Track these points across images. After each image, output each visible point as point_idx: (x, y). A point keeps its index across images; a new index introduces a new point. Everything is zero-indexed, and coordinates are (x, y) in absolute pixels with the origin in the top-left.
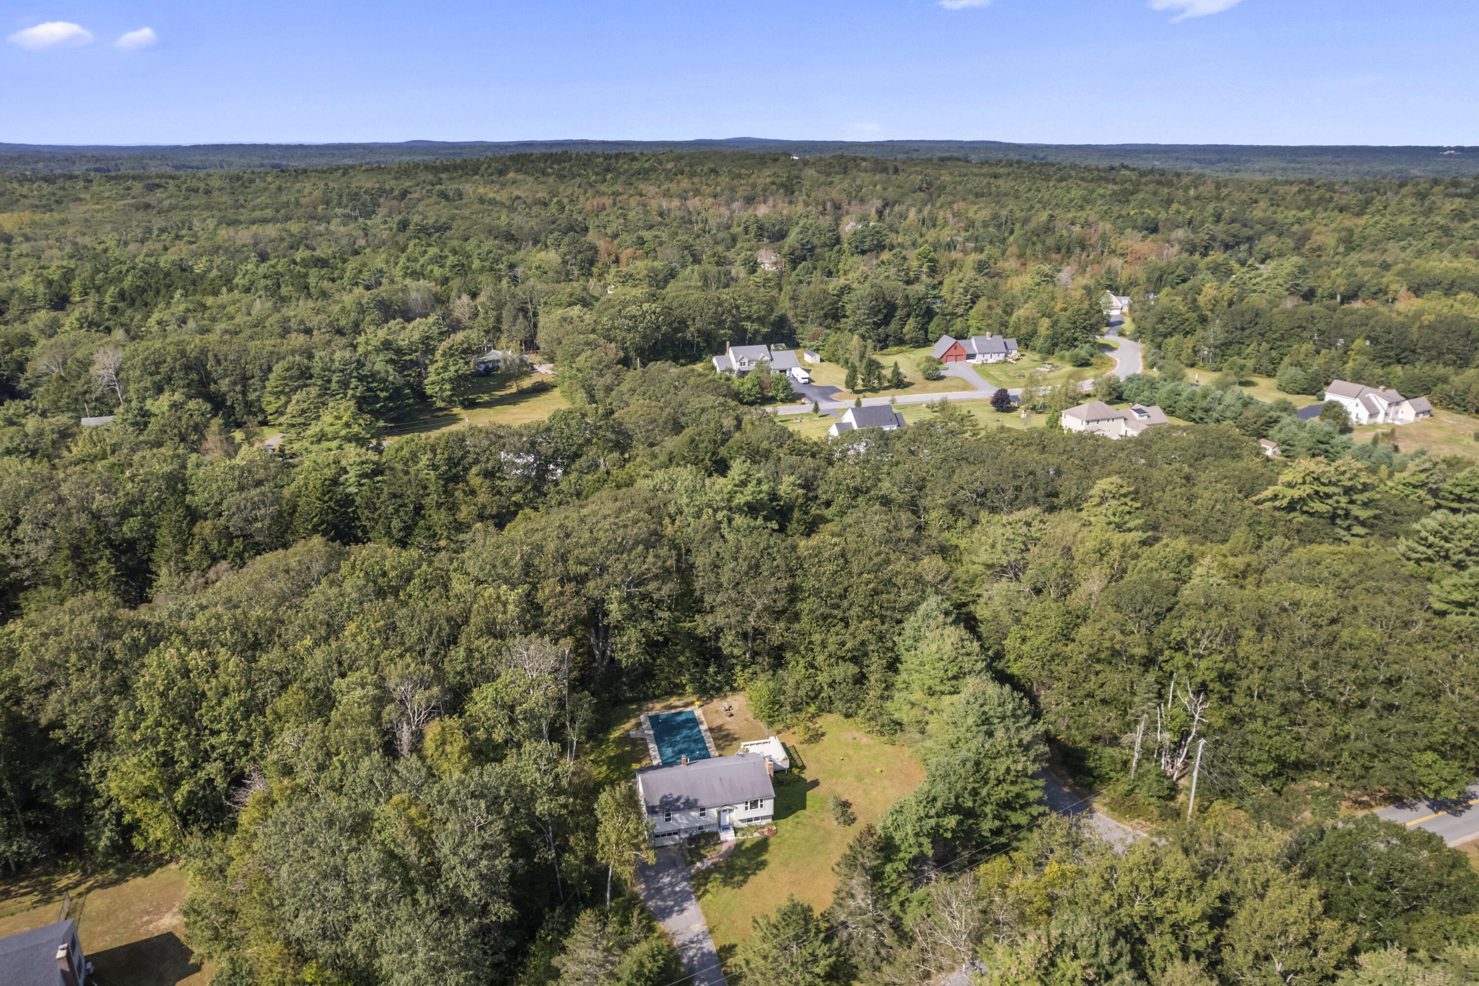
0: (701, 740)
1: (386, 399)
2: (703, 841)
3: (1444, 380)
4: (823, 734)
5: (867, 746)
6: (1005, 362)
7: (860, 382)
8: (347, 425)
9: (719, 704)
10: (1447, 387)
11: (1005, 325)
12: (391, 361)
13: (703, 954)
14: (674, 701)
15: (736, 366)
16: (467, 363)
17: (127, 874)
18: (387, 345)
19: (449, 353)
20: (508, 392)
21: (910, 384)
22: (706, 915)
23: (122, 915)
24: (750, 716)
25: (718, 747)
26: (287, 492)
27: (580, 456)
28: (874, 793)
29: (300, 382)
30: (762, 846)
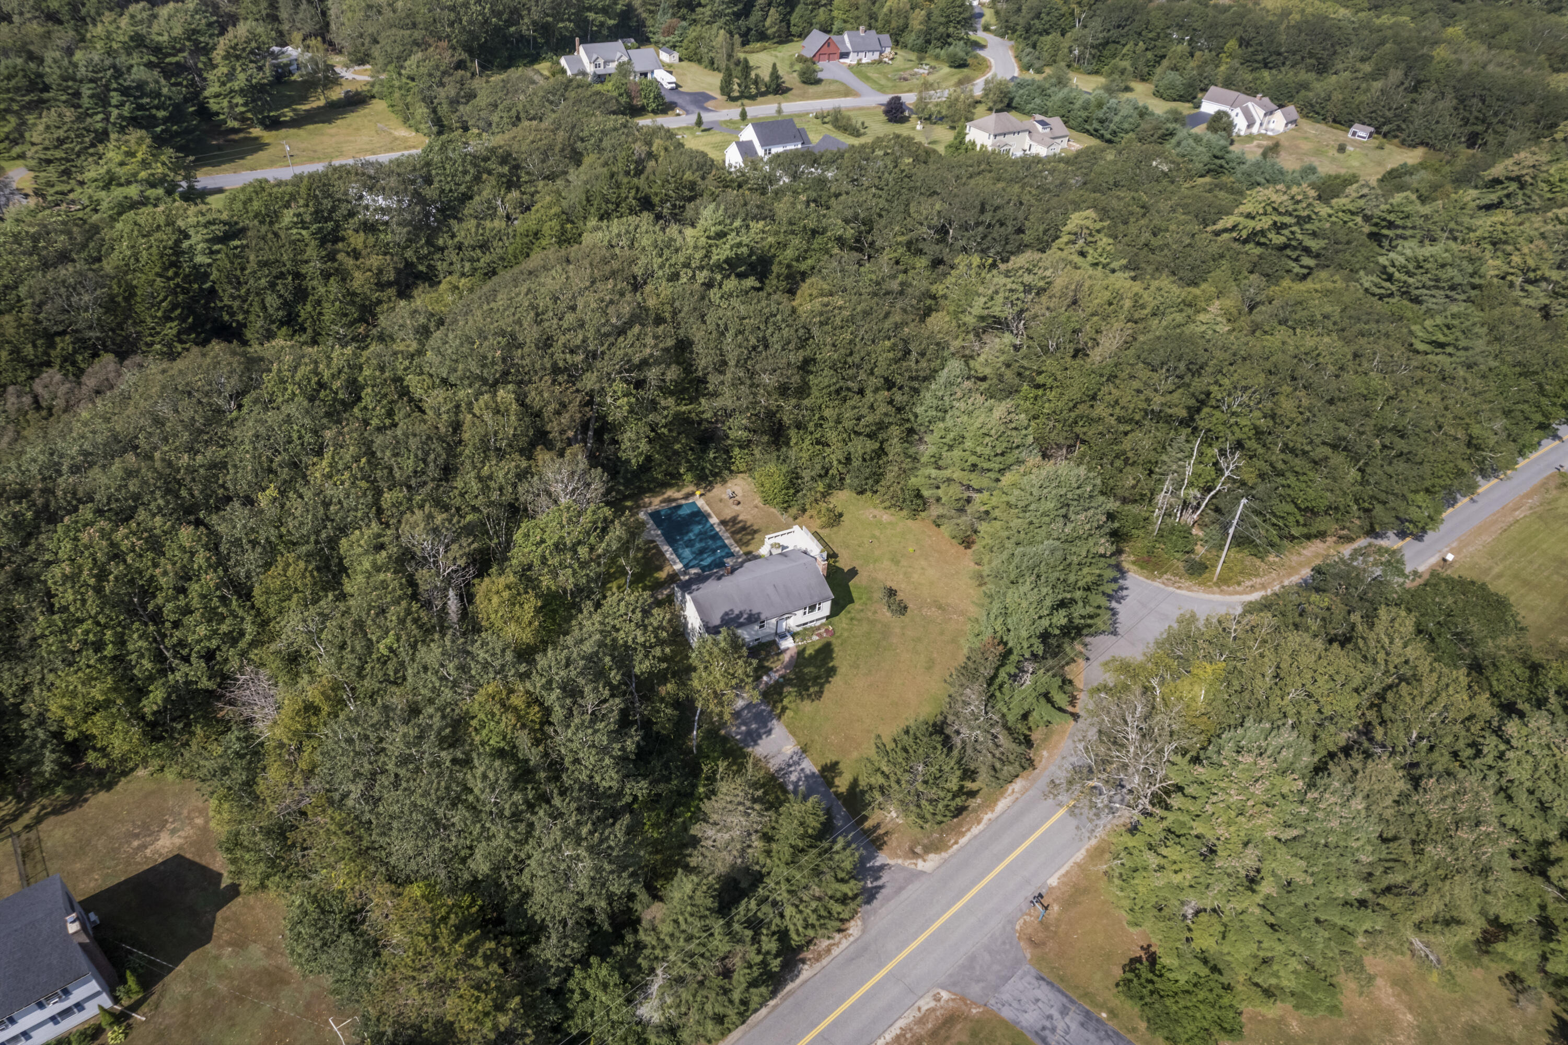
0: (716, 537)
1: (165, 120)
2: (763, 653)
3: (1305, 86)
4: (841, 515)
5: (891, 523)
6: (880, 61)
7: (736, 87)
8: (145, 164)
9: (720, 491)
10: (1311, 94)
11: (873, 17)
12: (150, 65)
13: (807, 777)
14: (670, 493)
15: (590, 69)
16: (260, 69)
17: (82, 792)
18: (138, 42)
19: (233, 55)
20: (315, 105)
21: (788, 90)
22: (794, 734)
23: (101, 843)
24: (758, 501)
25: (739, 543)
26: (108, 266)
27: (471, 198)
28: (916, 576)
29: (32, 97)
30: (826, 651)
